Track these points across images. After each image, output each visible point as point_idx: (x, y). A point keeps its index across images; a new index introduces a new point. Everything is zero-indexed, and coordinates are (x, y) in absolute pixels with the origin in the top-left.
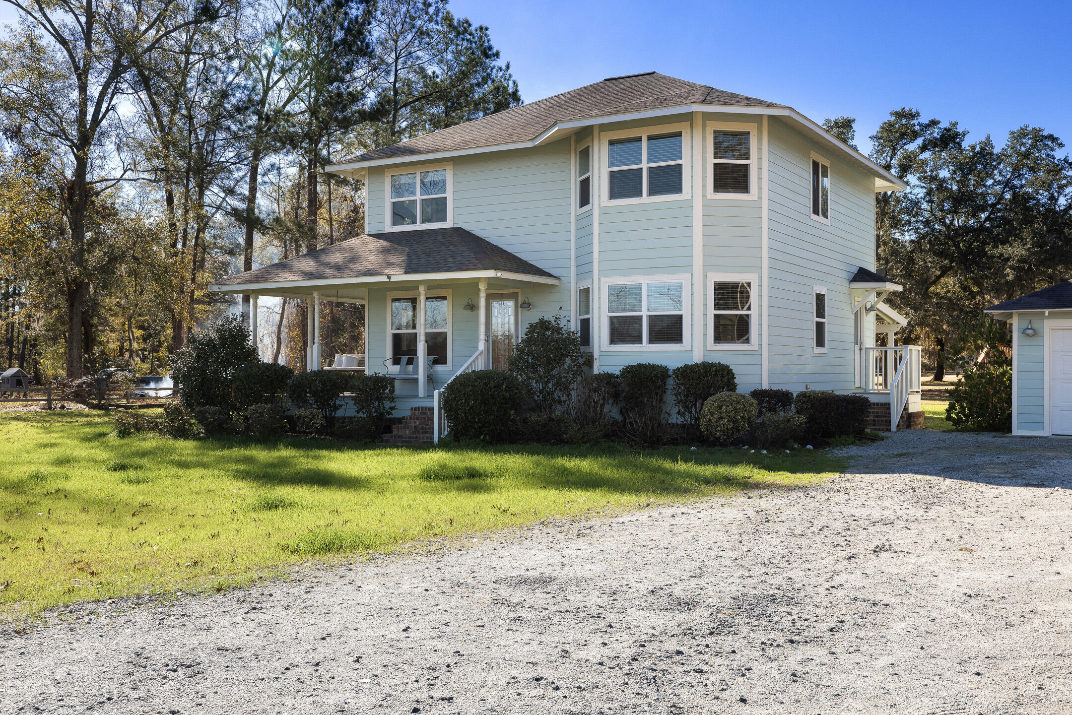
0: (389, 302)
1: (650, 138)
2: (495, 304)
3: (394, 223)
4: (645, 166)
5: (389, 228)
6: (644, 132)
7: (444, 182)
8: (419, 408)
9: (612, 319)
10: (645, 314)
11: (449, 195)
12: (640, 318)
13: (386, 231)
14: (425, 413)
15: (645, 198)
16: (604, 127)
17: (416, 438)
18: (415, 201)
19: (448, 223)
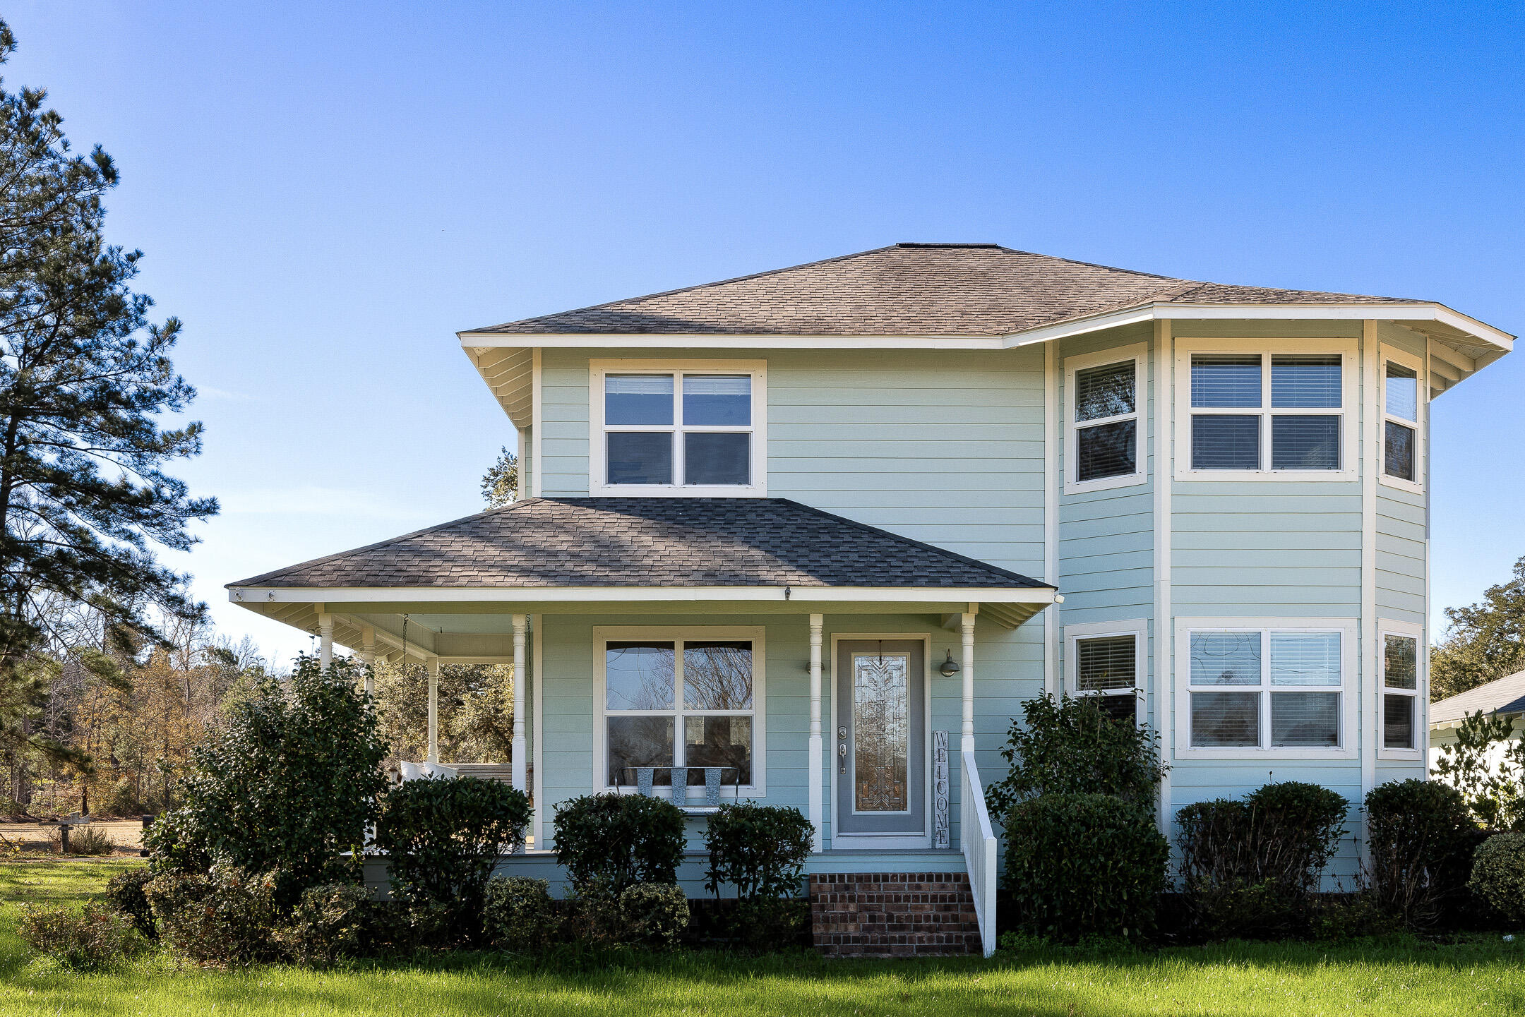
0: (600, 650)
1: (1278, 362)
2: (859, 661)
3: (613, 478)
4: (1266, 411)
5: (600, 488)
6: (1268, 349)
7: (746, 400)
8: (832, 878)
9: (1195, 696)
10: (1266, 689)
11: (758, 429)
12: (1254, 698)
13: (592, 495)
14: (847, 888)
15: (1266, 472)
16: (1182, 328)
17: (902, 939)
18: (669, 435)
19: (758, 488)
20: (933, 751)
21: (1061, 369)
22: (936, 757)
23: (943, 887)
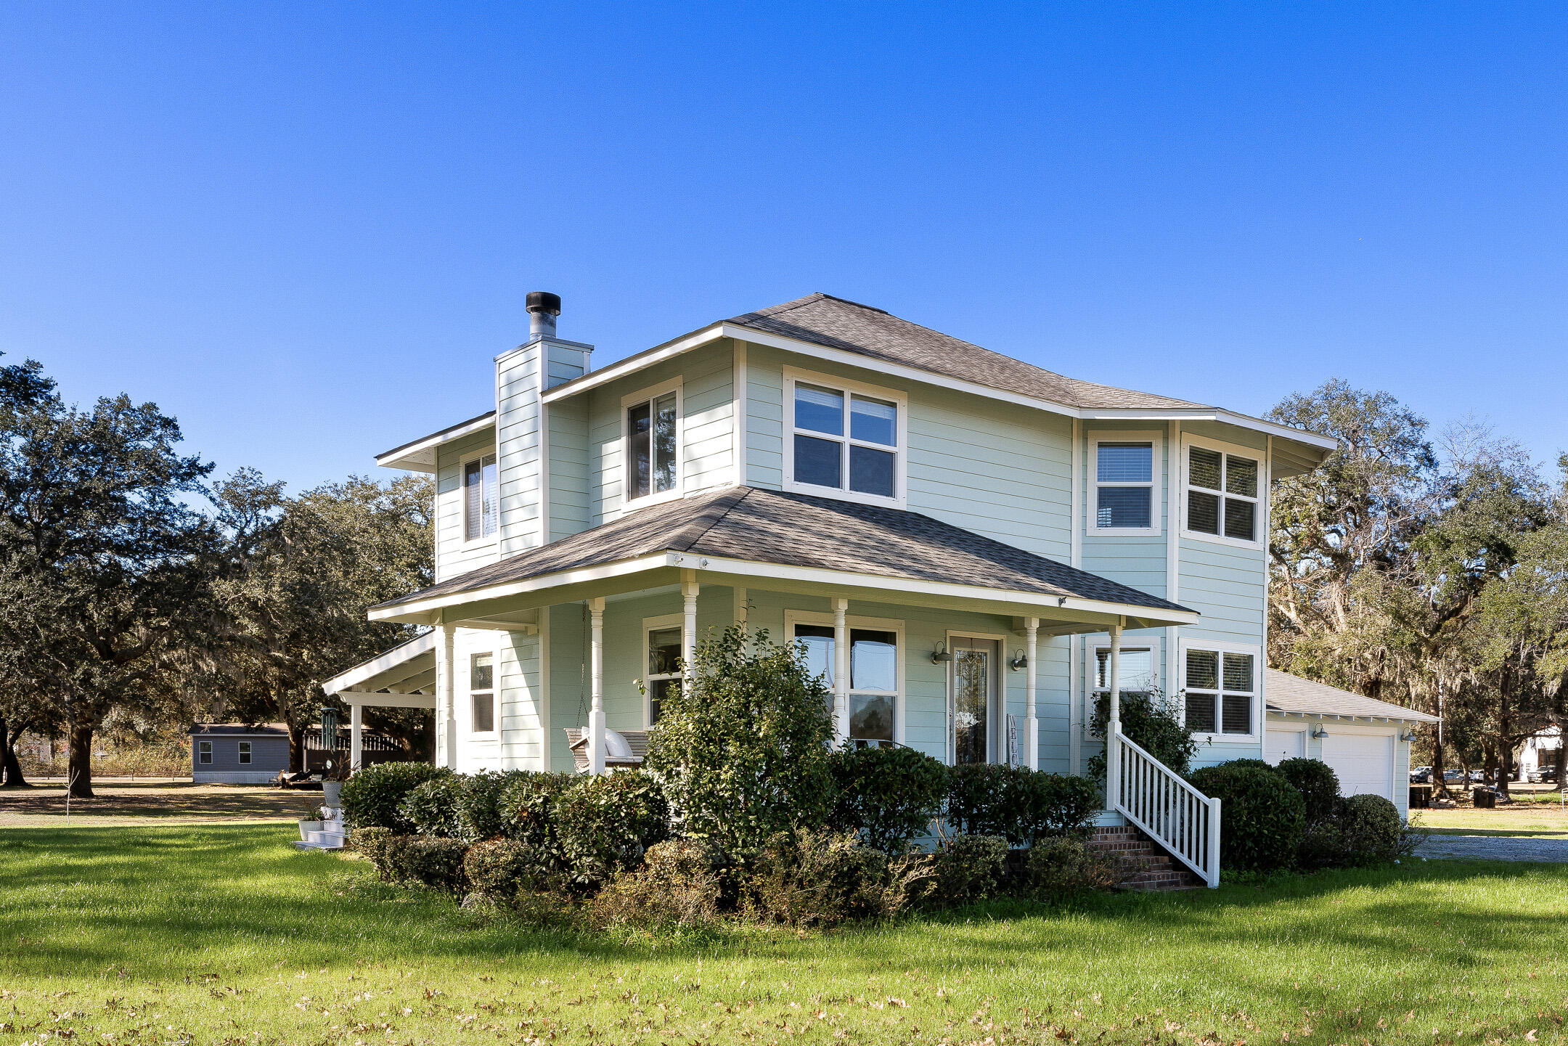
3: (800, 476)
5: (791, 485)
7: (893, 425)
11: (901, 450)
13: (787, 489)
18: (839, 445)
19: (899, 502)
20: (1007, 730)
21: (1085, 439)
22: (1010, 735)
23: (1119, 837)
